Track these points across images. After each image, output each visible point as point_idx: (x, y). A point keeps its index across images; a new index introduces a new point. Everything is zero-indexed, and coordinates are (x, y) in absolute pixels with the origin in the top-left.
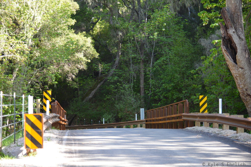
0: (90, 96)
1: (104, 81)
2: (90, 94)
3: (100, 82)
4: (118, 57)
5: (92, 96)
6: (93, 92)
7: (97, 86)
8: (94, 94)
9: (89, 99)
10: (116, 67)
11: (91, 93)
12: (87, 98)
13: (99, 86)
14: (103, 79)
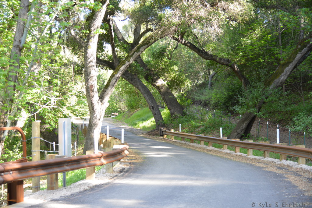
1: (308, 46)
2: (283, 74)
3: (301, 49)
5: (286, 77)
6: (288, 69)
7: (296, 56)
8: (289, 73)
9: (281, 83)
11: (283, 71)
12: (276, 80)
13: (298, 56)
14: (306, 43)
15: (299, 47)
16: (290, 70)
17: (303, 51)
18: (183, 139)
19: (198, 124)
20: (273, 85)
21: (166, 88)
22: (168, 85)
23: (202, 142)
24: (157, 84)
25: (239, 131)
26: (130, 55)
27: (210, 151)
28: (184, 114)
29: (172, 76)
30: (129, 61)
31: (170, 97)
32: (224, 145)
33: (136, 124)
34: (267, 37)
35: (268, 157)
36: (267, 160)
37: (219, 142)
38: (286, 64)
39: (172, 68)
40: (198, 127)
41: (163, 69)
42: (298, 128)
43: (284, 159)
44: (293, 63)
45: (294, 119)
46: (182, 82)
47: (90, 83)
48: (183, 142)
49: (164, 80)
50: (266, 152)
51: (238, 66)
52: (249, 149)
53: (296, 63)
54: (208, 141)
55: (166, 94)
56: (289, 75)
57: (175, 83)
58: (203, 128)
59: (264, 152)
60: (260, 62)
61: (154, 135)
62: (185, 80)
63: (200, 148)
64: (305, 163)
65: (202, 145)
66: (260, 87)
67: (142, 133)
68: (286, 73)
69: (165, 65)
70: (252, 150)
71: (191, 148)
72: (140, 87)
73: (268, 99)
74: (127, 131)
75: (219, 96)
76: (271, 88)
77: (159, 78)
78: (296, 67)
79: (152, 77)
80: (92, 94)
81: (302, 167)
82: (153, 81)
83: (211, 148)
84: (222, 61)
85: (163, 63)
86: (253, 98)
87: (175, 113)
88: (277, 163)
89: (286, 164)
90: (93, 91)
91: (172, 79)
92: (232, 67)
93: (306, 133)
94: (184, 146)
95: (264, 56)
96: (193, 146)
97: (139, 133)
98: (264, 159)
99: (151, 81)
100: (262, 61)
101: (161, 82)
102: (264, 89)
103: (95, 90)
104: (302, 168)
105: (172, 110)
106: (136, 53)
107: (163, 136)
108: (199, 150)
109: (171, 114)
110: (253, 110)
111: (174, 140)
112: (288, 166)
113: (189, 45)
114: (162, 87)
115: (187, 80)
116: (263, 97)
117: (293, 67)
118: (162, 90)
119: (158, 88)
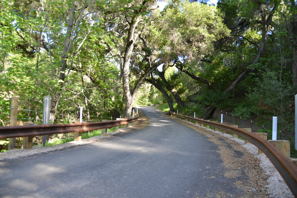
0: (231, 88)
1: (246, 70)
2: (231, 86)
3: (242, 72)
4: (263, 43)
5: (233, 87)
6: (234, 83)
7: (238, 77)
8: (235, 85)
9: (230, 90)
10: (260, 54)
11: (231, 84)
12: (228, 89)
13: (240, 76)
14: (244, 69)
15: (241, 71)
16: (235, 84)
17: (243, 73)
18: (179, 117)
19: (189, 111)
20: (226, 91)
21: (176, 93)
22: (177, 91)
23: (187, 120)
24: (172, 91)
25: (207, 115)
26: (147, 72)
27: (189, 124)
28: (184, 106)
29: (180, 88)
30: (146, 75)
31: (178, 97)
32: (196, 122)
33: (163, 110)
34: (226, 69)
35: (217, 130)
36: (216, 132)
37: (193, 120)
38: (234, 80)
39: (180, 84)
40: (188, 112)
41: (176, 84)
42: (237, 115)
43: (225, 133)
44: (237, 80)
45: (235, 109)
46: (184, 91)
47: (125, 85)
48: (178, 119)
49: (176, 89)
50: (216, 128)
51: (211, 83)
52: (207, 125)
53: (239, 80)
54: (189, 119)
55: (176, 96)
56: (235, 86)
57: (181, 91)
58: (191, 112)
59: (215, 128)
60: (221, 81)
61: (168, 115)
62: (186, 89)
63: (185, 123)
64: (237, 137)
65: (186, 121)
66: (218, 92)
67: (163, 114)
68: (233, 85)
69: (176, 82)
70: (209, 126)
71: (180, 122)
72: (163, 92)
73: (222, 99)
74: (158, 113)
75: (202, 98)
76: (224, 93)
77: (173, 88)
78: (239, 82)
79: (170, 88)
80: (126, 91)
81: (235, 139)
82: (170, 90)
83: (190, 123)
84: (203, 80)
85: (176, 81)
86: (214, 98)
87: (180, 105)
88: (220, 135)
89: (225, 137)
90: (127, 90)
91: (179, 89)
92: (208, 84)
93: (242, 117)
94: (177, 121)
95: (223, 78)
96: (182, 121)
97: (162, 114)
98: (214, 132)
99: (169, 89)
100: (222, 80)
101: (174, 90)
102: (221, 93)
103: (128, 89)
104: (234, 141)
105: (179, 104)
106: (150, 71)
107: (170, 115)
108: (183, 123)
109: (178, 105)
110: (214, 104)
111: (175, 118)
112: (226, 138)
113: (186, 72)
114: (175, 92)
115: (187, 90)
116: (220, 97)
117: (237, 82)
118: (174, 94)
119: (172, 93)
